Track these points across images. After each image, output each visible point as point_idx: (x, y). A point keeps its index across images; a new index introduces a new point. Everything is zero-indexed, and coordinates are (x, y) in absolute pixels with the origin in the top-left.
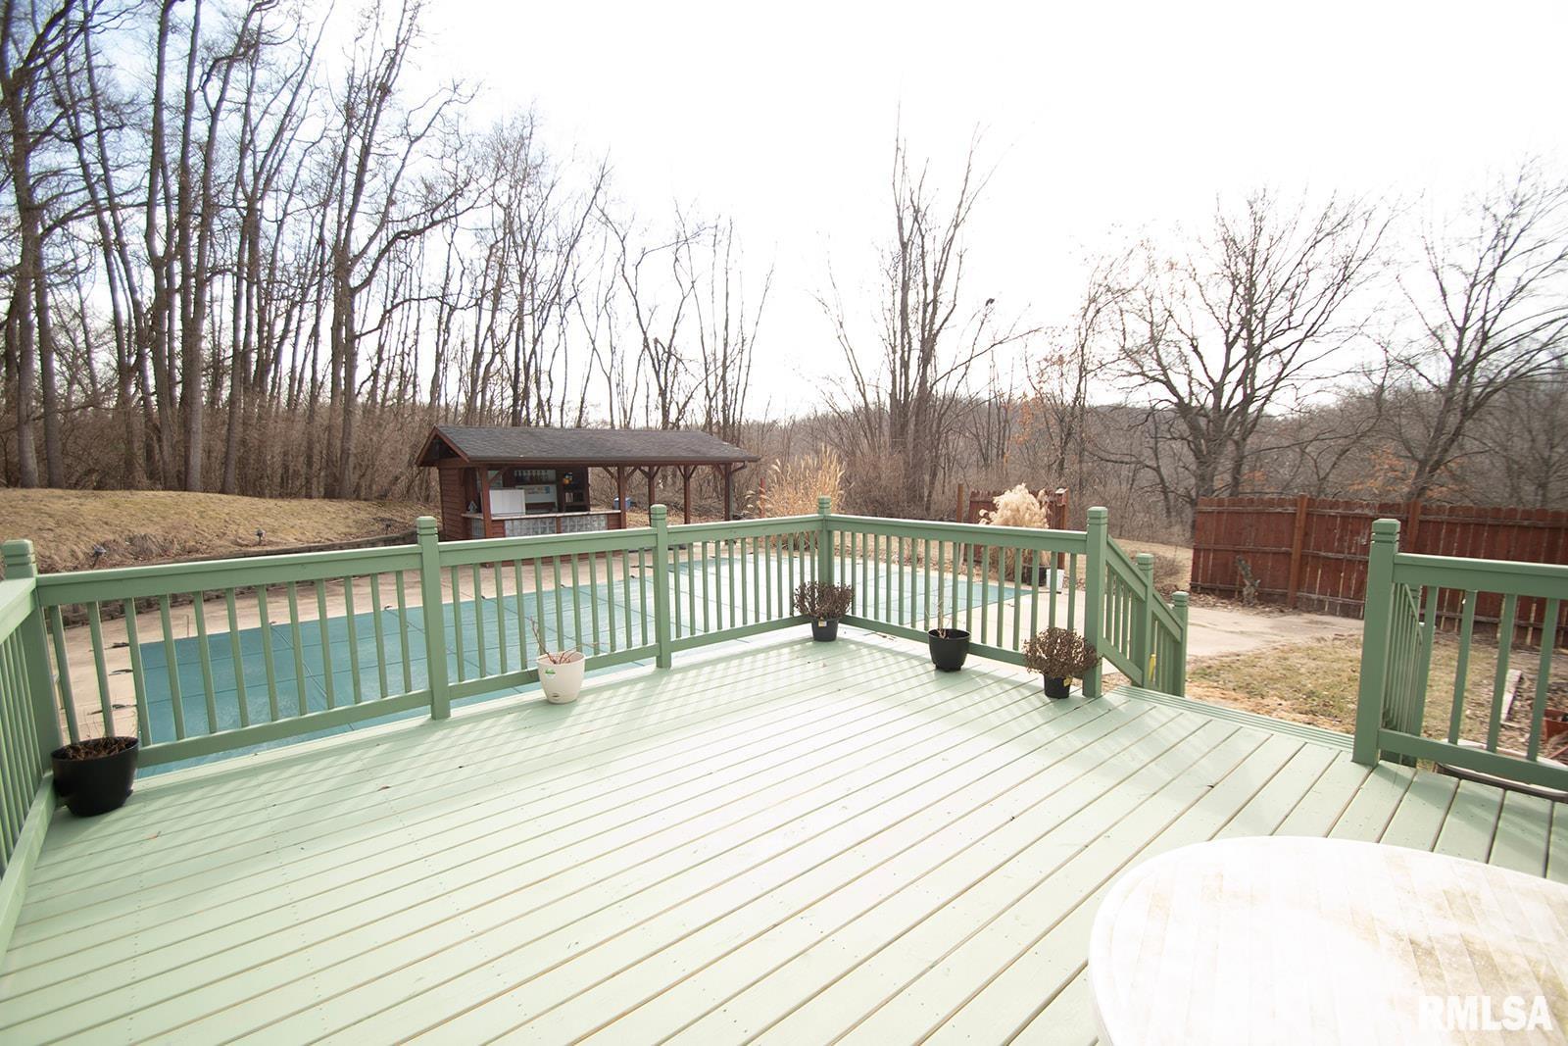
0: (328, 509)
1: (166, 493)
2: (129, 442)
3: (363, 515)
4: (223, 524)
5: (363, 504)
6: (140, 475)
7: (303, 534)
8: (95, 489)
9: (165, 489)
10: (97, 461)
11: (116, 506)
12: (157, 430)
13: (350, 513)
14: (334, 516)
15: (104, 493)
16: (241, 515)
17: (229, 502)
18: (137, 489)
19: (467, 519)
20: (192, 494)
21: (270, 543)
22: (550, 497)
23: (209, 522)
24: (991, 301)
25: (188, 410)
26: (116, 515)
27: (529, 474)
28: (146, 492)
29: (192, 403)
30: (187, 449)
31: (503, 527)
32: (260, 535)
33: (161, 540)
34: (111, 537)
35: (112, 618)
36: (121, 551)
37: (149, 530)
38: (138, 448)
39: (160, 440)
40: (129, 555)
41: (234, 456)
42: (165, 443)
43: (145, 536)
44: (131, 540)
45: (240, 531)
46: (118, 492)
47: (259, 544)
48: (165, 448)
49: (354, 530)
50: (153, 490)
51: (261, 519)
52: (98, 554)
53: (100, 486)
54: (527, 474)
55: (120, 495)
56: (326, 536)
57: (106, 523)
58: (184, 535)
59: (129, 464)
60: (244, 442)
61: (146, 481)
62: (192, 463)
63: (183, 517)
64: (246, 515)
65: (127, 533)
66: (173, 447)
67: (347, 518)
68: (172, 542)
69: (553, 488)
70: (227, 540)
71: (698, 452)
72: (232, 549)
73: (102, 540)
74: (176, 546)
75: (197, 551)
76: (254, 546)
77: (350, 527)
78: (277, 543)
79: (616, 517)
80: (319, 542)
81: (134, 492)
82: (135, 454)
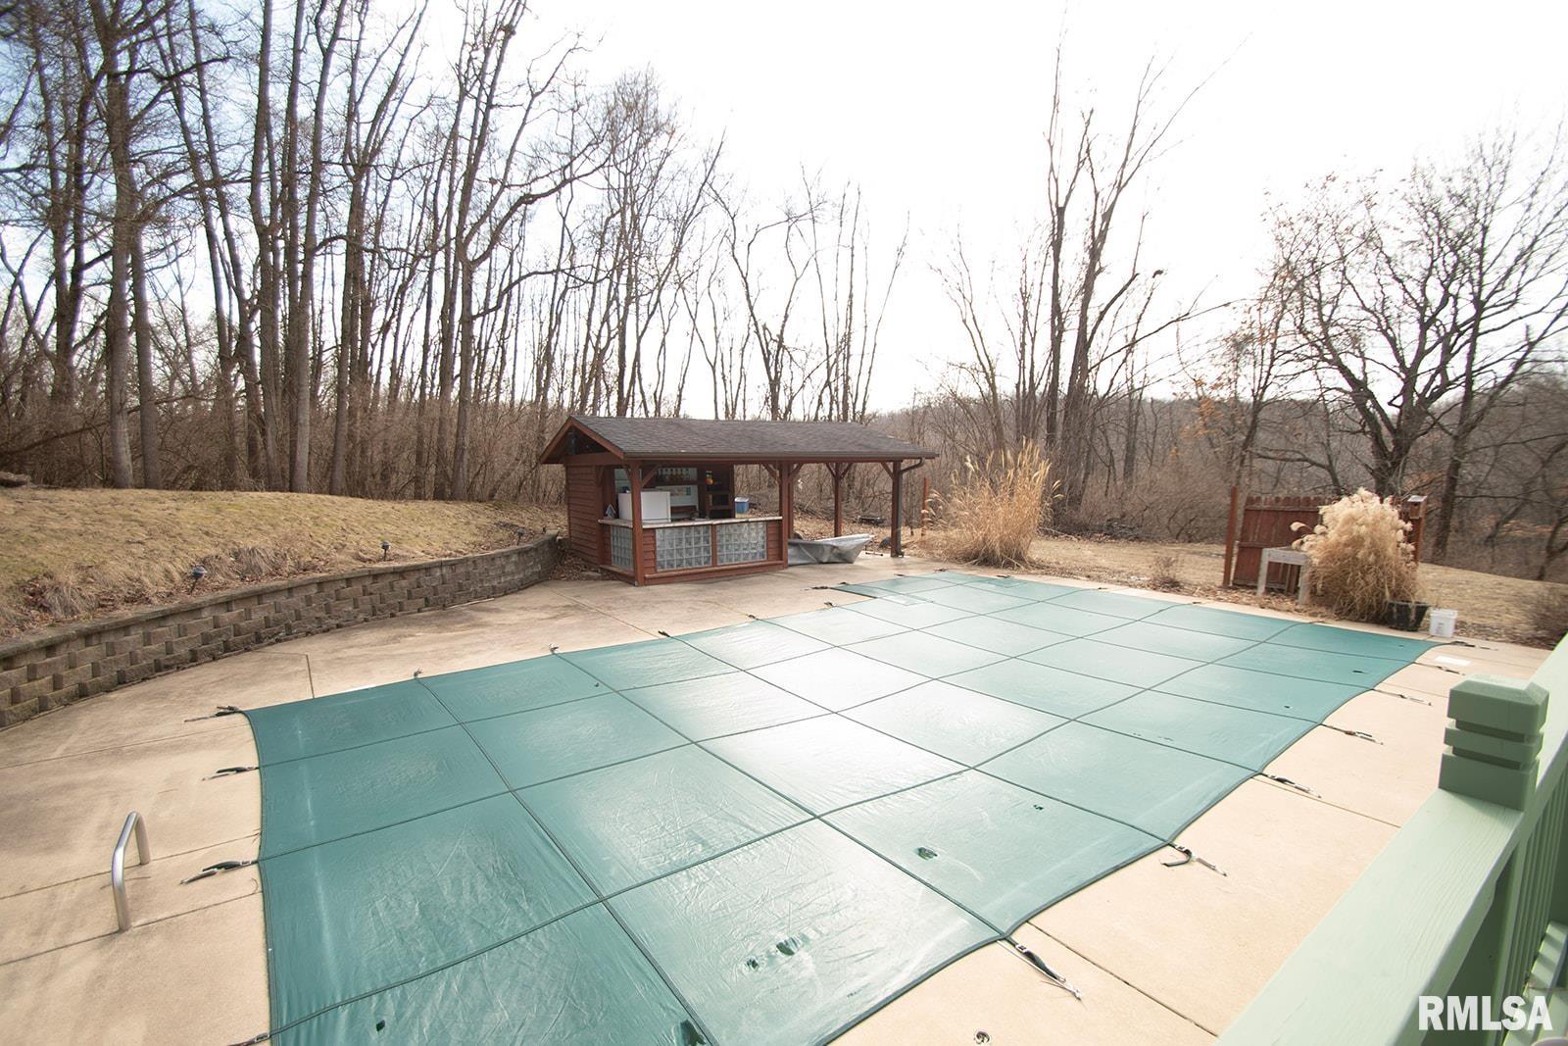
0: (448, 512)
1: (273, 494)
2: (230, 435)
3: (483, 520)
4: (340, 533)
5: (480, 507)
6: (242, 473)
7: (430, 544)
8: (193, 489)
9: (269, 489)
10: (196, 457)
11: (219, 510)
12: (261, 421)
13: (470, 517)
14: (455, 521)
15: (203, 494)
16: (359, 522)
17: (342, 506)
18: (239, 489)
19: (603, 525)
20: (302, 496)
21: (397, 557)
22: (690, 499)
23: (324, 531)
24: (1159, 272)
25: (294, 400)
26: (218, 523)
27: (669, 472)
28: (251, 494)
29: (299, 391)
30: (293, 444)
31: (654, 537)
32: (385, 547)
33: (271, 554)
34: (213, 552)
35: (214, 659)
36: (225, 569)
37: (257, 542)
38: (241, 442)
39: (264, 433)
40: (233, 575)
41: (342, 451)
42: (270, 437)
43: (253, 550)
44: (236, 555)
45: (362, 542)
46: (220, 493)
47: (384, 558)
48: (270, 442)
49: (481, 539)
50: (256, 490)
51: (380, 526)
52: (197, 576)
53: (198, 487)
54: (667, 472)
55: (222, 496)
56: (455, 548)
57: (207, 533)
58: (300, 547)
59: (229, 460)
60: (351, 436)
61: (247, 479)
62: (298, 458)
63: (295, 524)
64: (364, 522)
65: (231, 546)
66: (278, 440)
67: (468, 523)
68: (284, 557)
69: (694, 489)
70: (348, 554)
71: (867, 447)
72: (354, 566)
73: (202, 556)
74: (290, 562)
75: (314, 568)
76: (379, 561)
77: (475, 535)
78: (405, 558)
79: (776, 525)
80: (450, 555)
81: (238, 493)
82: (236, 449)
